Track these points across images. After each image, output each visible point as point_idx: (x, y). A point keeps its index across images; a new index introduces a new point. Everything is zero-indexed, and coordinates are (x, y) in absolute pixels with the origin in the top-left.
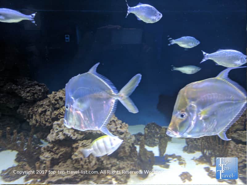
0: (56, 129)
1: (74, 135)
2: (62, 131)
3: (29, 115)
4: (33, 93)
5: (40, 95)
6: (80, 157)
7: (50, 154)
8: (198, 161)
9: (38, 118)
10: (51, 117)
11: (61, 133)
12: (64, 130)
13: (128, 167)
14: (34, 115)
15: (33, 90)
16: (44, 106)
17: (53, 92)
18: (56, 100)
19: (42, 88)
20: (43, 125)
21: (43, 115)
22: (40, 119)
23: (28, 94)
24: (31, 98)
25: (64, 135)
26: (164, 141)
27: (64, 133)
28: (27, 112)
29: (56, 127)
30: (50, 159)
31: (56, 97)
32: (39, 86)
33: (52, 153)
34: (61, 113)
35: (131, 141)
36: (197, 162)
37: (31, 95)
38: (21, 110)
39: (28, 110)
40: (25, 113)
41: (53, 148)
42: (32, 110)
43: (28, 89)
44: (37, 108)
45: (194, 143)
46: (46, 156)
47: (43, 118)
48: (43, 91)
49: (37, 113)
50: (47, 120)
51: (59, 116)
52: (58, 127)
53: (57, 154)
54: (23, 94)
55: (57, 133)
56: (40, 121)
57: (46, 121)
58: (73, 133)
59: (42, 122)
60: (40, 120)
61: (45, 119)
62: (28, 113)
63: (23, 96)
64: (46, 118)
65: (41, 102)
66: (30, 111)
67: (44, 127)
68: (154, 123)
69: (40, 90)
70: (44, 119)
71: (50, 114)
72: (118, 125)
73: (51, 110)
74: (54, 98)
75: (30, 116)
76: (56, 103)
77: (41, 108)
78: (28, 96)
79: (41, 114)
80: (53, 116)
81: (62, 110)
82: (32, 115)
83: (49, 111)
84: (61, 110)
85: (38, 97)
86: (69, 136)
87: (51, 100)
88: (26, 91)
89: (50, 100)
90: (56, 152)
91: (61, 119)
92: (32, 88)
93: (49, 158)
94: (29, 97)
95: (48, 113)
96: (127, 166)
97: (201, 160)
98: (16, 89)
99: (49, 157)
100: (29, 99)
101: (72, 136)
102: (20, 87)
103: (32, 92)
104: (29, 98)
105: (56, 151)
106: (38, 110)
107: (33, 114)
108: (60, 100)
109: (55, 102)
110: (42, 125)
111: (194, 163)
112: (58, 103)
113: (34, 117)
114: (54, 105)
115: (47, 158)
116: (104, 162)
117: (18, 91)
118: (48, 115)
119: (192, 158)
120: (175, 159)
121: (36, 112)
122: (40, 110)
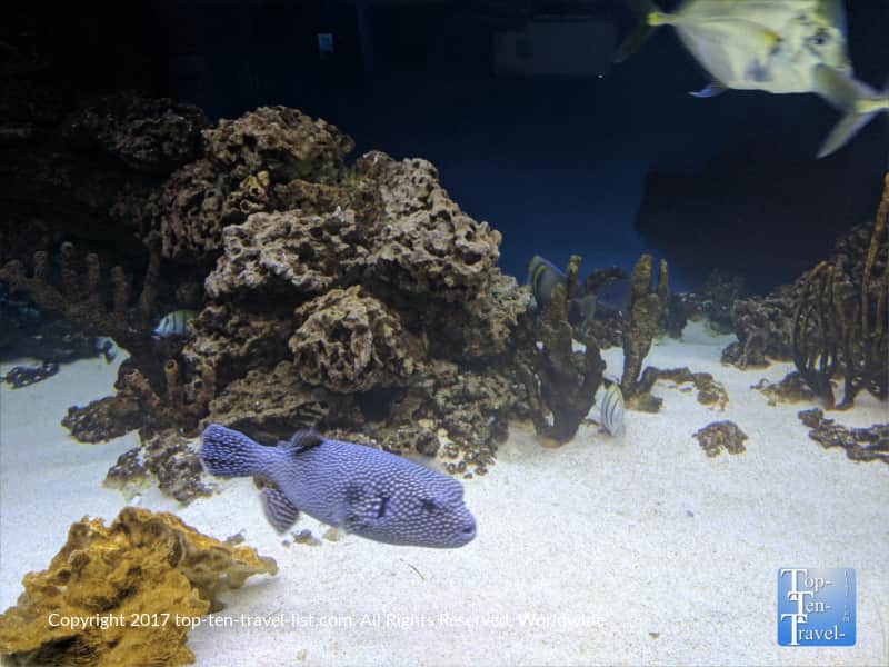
0: (234, 249)
1: (299, 272)
2: (255, 257)
3: (147, 219)
4: (155, 136)
5: (180, 144)
6: (317, 340)
7: (216, 343)
8: (778, 392)
9: (176, 225)
10: (218, 217)
11: (250, 265)
12: (263, 252)
13: (499, 395)
14: (163, 217)
15: (157, 126)
16: (194, 182)
17: (222, 122)
18: (233, 149)
19: (187, 119)
20: (196, 248)
21: (194, 214)
22: (186, 229)
23: (138, 141)
24: (148, 154)
25: (264, 269)
26: (645, 311)
27: (261, 262)
28: (142, 211)
29: (233, 241)
30: (218, 357)
31: (231, 137)
32: (178, 112)
33: (223, 340)
34: (250, 190)
35: (515, 305)
36: (774, 396)
37: (147, 143)
38: (122, 207)
39: (144, 204)
40: (136, 216)
41: (224, 319)
42: (156, 201)
43: (139, 123)
44: (172, 193)
45: (768, 329)
46: (203, 349)
47: (194, 224)
48: (190, 130)
49: (173, 208)
50: (207, 230)
51: (246, 207)
52: (239, 244)
53: (241, 341)
54: (121, 141)
55: (236, 262)
56: (185, 237)
57: (205, 234)
58: (297, 265)
59: (190, 240)
60: (183, 233)
61: (199, 227)
62: (145, 213)
63: (120, 148)
64: (203, 222)
65: (185, 170)
66: (149, 206)
67: (199, 258)
68: (617, 270)
69: (180, 125)
70: (196, 226)
71: (215, 208)
72: (461, 228)
73: (218, 192)
74: (223, 140)
75: (153, 223)
76: (234, 158)
77: (187, 191)
78: (139, 148)
79: (185, 209)
80: (227, 211)
81: (255, 181)
82: (158, 220)
83: (211, 194)
84: (249, 183)
85: (175, 152)
86: (278, 272)
87: (216, 150)
88: (130, 130)
89: (212, 148)
90: (237, 336)
91: (251, 218)
92: (151, 120)
93: (214, 354)
94: (143, 152)
95: (209, 203)
96: (495, 391)
97: (789, 388)
98: (100, 129)
99: (213, 350)
100: (144, 157)
101: (291, 273)
102: (111, 119)
103: (153, 131)
104: (141, 155)
105: (236, 332)
106: (175, 198)
107: (162, 214)
108: (246, 149)
109: (229, 154)
110: (191, 247)
111: (760, 398)
112: (241, 161)
113: (164, 225)
114: (227, 167)
115: (206, 354)
116: (408, 363)
117: (105, 134)
118: (209, 210)
119: (756, 383)
120: (689, 384)
121: (170, 205)
122: (184, 196)
